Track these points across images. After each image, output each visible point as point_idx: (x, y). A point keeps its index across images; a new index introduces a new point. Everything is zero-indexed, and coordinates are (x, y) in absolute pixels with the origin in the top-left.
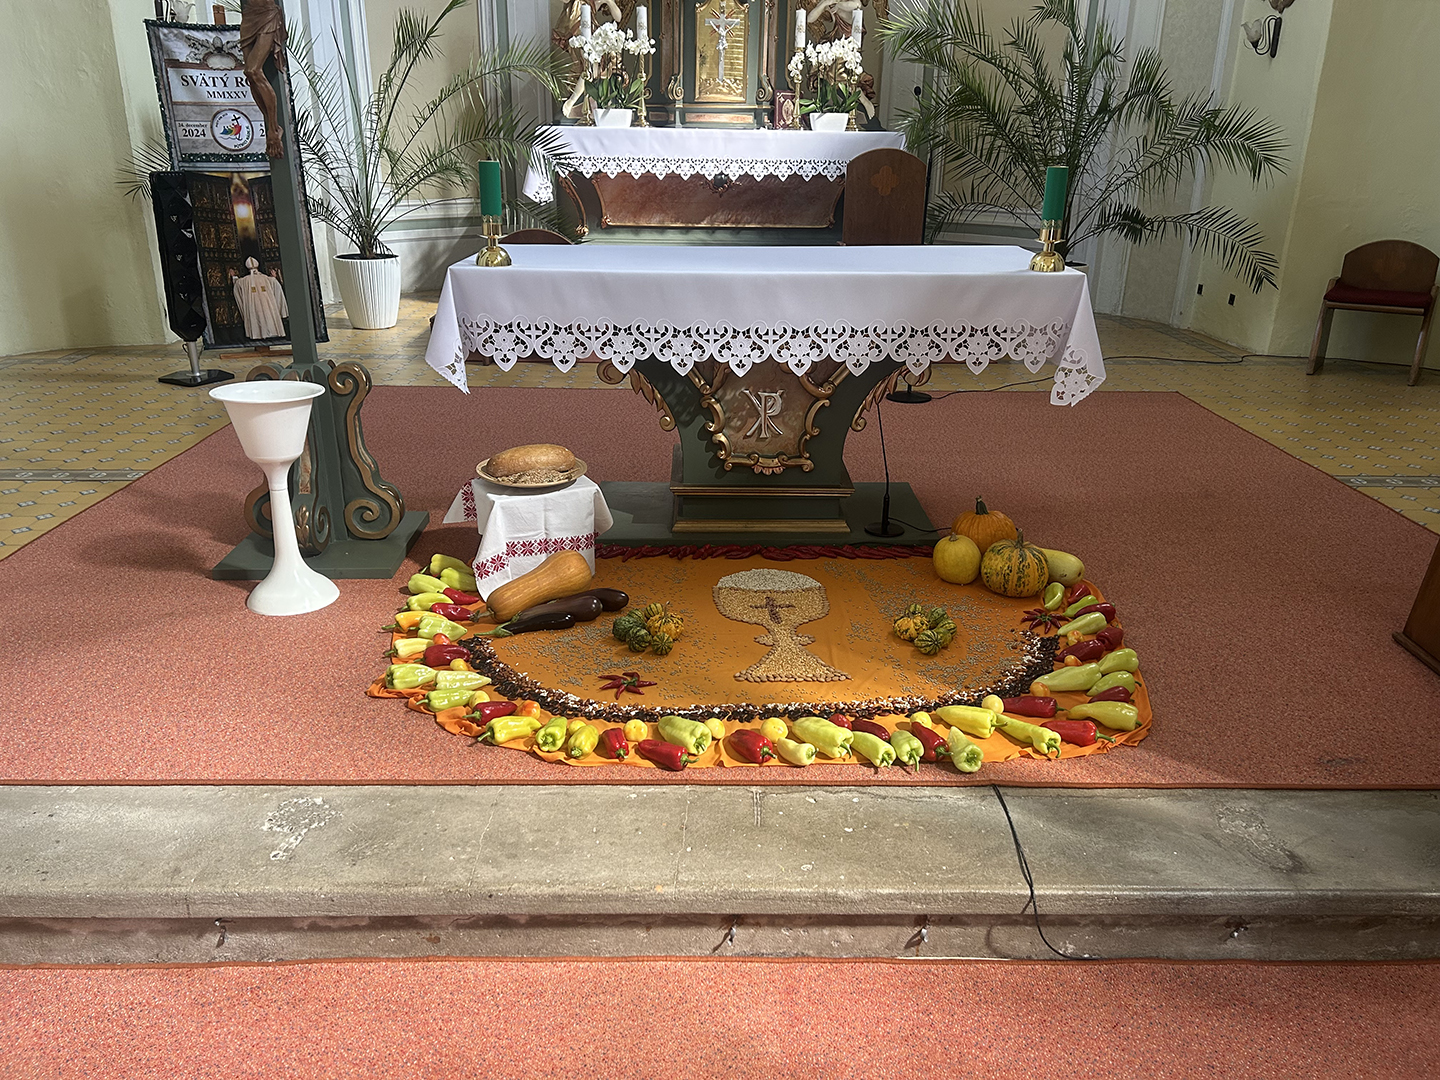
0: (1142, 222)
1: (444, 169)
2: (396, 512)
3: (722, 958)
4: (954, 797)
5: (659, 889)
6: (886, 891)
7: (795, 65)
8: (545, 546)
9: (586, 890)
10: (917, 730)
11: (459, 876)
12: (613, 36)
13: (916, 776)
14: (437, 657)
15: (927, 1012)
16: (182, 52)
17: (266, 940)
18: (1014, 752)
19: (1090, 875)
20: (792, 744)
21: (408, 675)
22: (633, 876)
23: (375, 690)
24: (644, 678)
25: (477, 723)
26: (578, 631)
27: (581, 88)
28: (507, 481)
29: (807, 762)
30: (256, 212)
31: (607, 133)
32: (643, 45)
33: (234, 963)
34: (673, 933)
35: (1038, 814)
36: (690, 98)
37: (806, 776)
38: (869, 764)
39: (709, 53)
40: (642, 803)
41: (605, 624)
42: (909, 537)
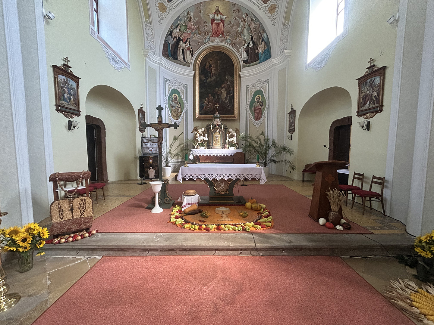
0: (276, 161)
1: (178, 155)
2: (171, 199)
3: (214, 256)
4: (246, 234)
5: (206, 245)
6: (236, 245)
7: (227, 141)
8: (191, 204)
9: (197, 245)
10: (242, 226)
11: (180, 243)
12: (202, 138)
13: (241, 232)
14: (177, 218)
15: (242, 262)
16: (145, 141)
17: (154, 252)
18: (255, 229)
19: (264, 243)
20: (225, 228)
21: (173, 220)
22: (203, 243)
23: (168, 222)
24: (205, 220)
25: (182, 226)
26: (196, 215)
27: (198, 144)
28: (187, 195)
29: (226, 230)
30: (153, 161)
31: (201, 150)
32: (206, 139)
33: (149, 256)
34: (208, 252)
35: (257, 236)
36: (212, 145)
37: (226, 232)
38: (235, 231)
39: (215, 139)
40: (204, 235)
41: (200, 214)
42: (242, 203)
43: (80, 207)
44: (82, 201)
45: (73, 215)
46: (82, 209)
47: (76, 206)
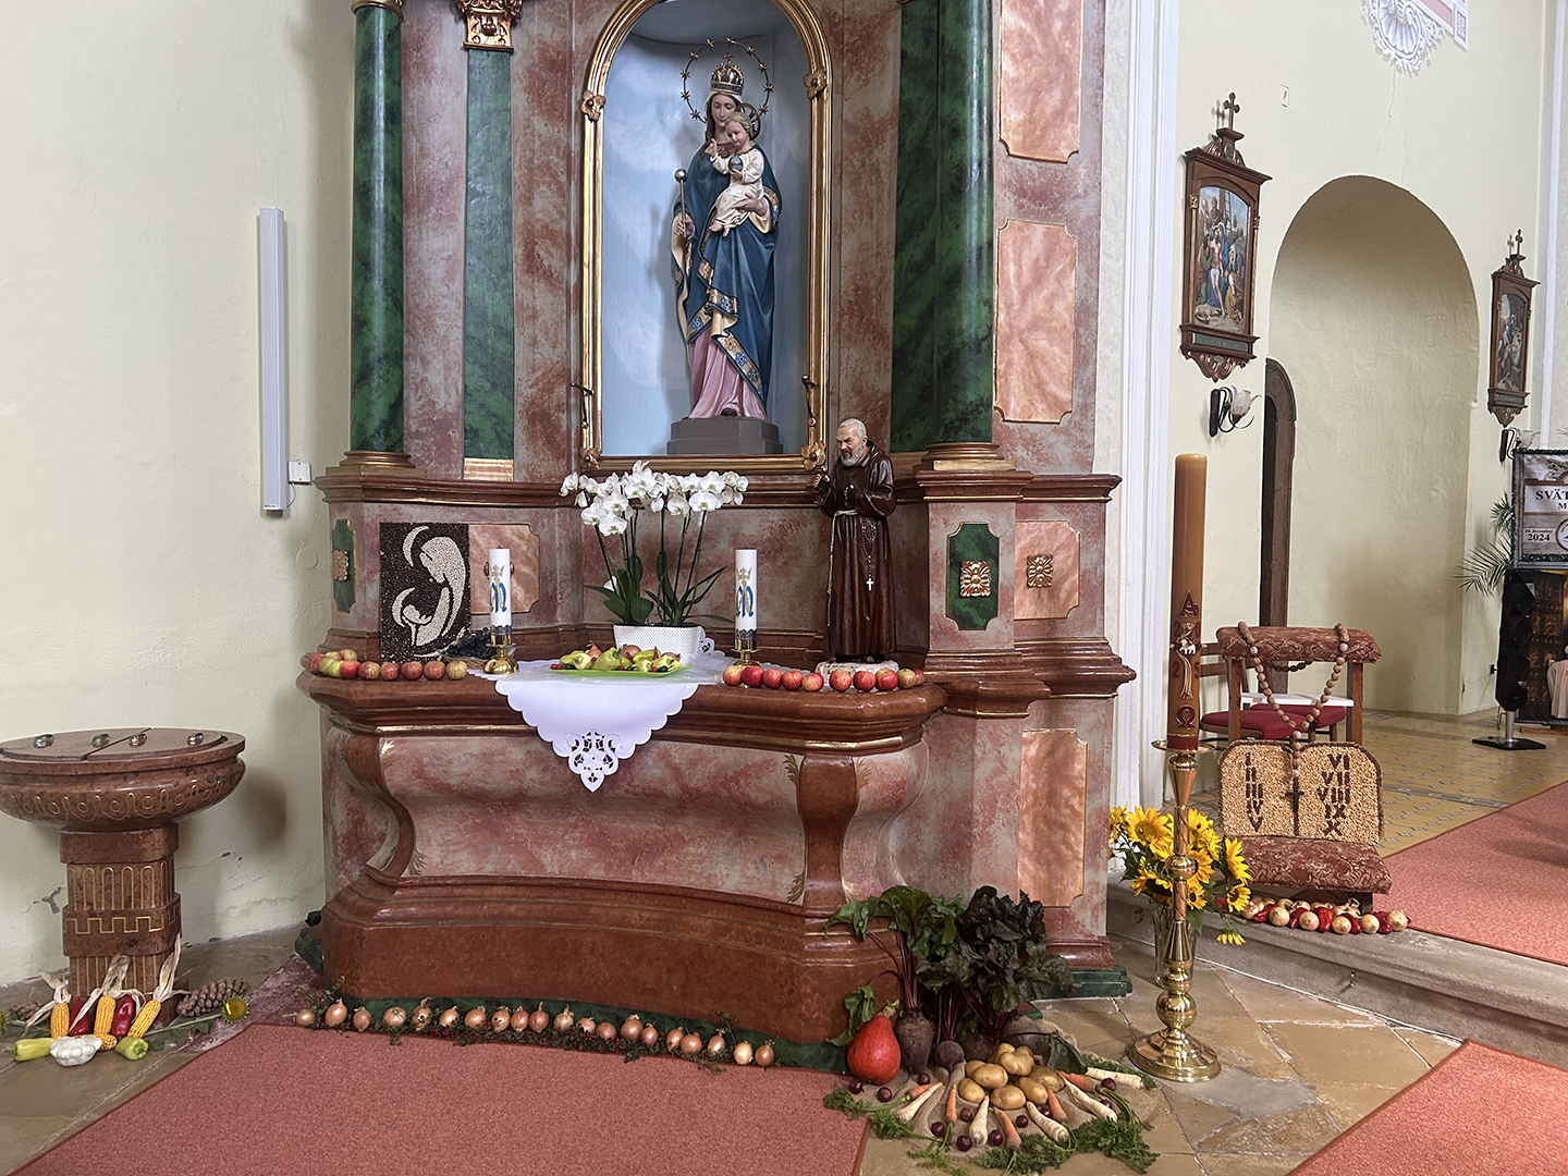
16: (1541, 472)
43: (1326, 790)
44: (1335, 765)
45: (1296, 820)
46: (1334, 801)
47: (1310, 782)
